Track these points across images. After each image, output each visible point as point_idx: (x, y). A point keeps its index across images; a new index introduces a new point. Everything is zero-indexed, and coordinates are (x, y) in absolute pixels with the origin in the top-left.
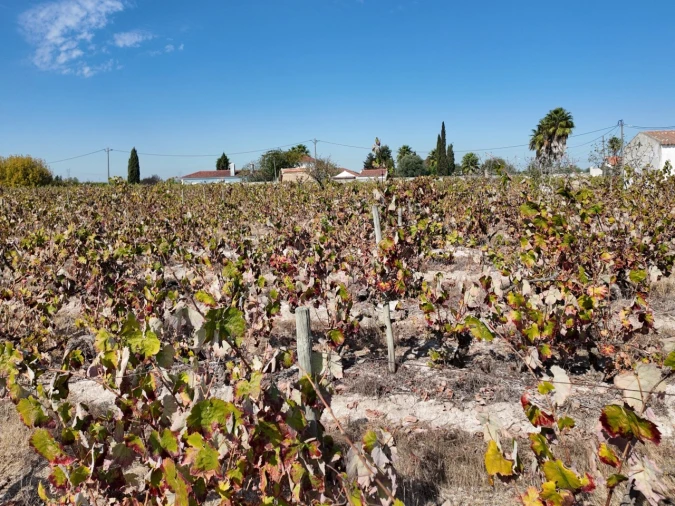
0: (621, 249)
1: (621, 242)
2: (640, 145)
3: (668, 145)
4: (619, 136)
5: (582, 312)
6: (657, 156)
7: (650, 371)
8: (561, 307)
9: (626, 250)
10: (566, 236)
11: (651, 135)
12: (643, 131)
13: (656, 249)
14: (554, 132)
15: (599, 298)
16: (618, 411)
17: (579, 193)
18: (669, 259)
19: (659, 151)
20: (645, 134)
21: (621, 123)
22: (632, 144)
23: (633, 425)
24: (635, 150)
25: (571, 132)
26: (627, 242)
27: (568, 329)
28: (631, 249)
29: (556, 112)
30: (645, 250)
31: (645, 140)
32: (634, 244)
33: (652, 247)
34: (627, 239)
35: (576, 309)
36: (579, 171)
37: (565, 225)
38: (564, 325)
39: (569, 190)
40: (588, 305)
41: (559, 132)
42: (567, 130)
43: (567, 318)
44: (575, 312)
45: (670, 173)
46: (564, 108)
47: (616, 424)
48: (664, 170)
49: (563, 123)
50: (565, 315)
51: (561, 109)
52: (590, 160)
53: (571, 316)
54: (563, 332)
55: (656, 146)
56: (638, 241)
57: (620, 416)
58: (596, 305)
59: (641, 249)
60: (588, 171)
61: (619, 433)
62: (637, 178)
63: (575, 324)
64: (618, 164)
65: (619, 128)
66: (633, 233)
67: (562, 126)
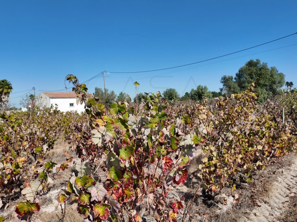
0: (33, 141)
1: (33, 137)
2: (41, 97)
3: (52, 98)
4: (33, 94)
5: (15, 171)
6: (49, 102)
7: (36, 183)
8: (4, 171)
9: (36, 141)
10: (5, 137)
11: (46, 94)
12: (42, 92)
13: (47, 138)
14: (3, 91)
15: (23, 163)
16: (23, 204)
17: (10, 117)
18: (53, 142)
19: (49, 101)
20: (43, 93)
21: (34, 88)
22: (38, 97)
23: (29, 207)
24: (39, 100)
25: (11, 91)
26: (36, 137)
27: (8, 181)
28: (37, 140)
29: (3, 81)
30: (43, 140)
31: (44, 96)
32: (39, 138)
33: (46, 138)
34: (36, 136)
35: (11, 170)
36: (16, 109)
37: (3, 132)
38: (6, 179)
39: (5, 115)
40: (17, 166)
41: (5, 91)
42: (9, 90)
43: (7, 175)
44: (11, 171)
45: (53, 108)
46: (7, 80)
47: (23, 210)
48: (51, 107)
49: (7, 87)
50: (6, 174)
51: (6, 80)
52: (20, 104)
53: (9, 174)
54: (6, 182)
55: (48, 98)
56: (40, 136)
57: (24, 206)
58: (21, 166)
59: (41, 140)
60: (21, 109)
61: (24, 213)
62: (41, 111)
63: (12, 177)
64: (34, 106)
65: (33, 90)
66: (38, 133)
67: (6, 88)
